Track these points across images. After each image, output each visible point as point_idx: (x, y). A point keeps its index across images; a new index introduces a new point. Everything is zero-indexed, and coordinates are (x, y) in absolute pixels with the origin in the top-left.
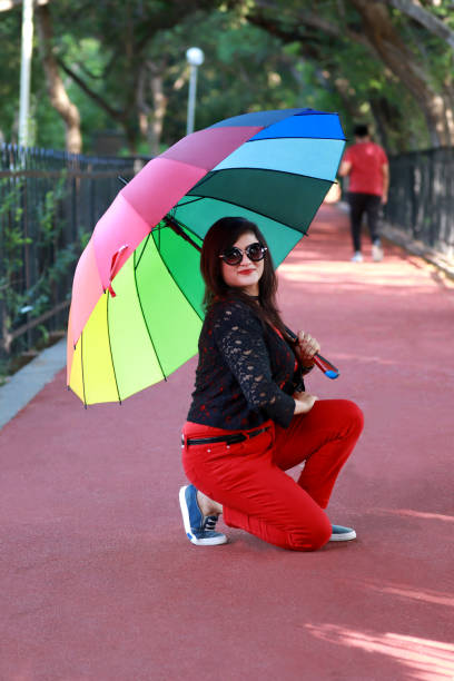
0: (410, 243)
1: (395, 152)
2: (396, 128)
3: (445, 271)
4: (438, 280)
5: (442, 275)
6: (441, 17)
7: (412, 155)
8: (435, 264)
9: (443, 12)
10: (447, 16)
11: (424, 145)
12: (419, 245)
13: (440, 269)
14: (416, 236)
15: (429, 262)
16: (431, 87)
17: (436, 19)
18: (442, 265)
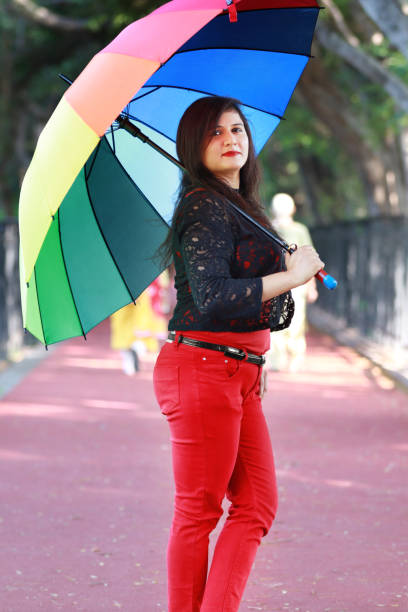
0: (342, 330)
1: (326, 219)
2: (330, 191)
3: (379, 366)
4: (371, 378)
5: (376, 372)
6: (381, 59)
7: (346, 225)
8: (368, 358)
9: (383, 52)
10: (388, 56)
11: (361, 213)
12: (352, 334)
13: (375, 365)
14: (350, 323)
15: (362, 355)
16: (370, 142)
17: (372, 62)
18: (377, 359)
